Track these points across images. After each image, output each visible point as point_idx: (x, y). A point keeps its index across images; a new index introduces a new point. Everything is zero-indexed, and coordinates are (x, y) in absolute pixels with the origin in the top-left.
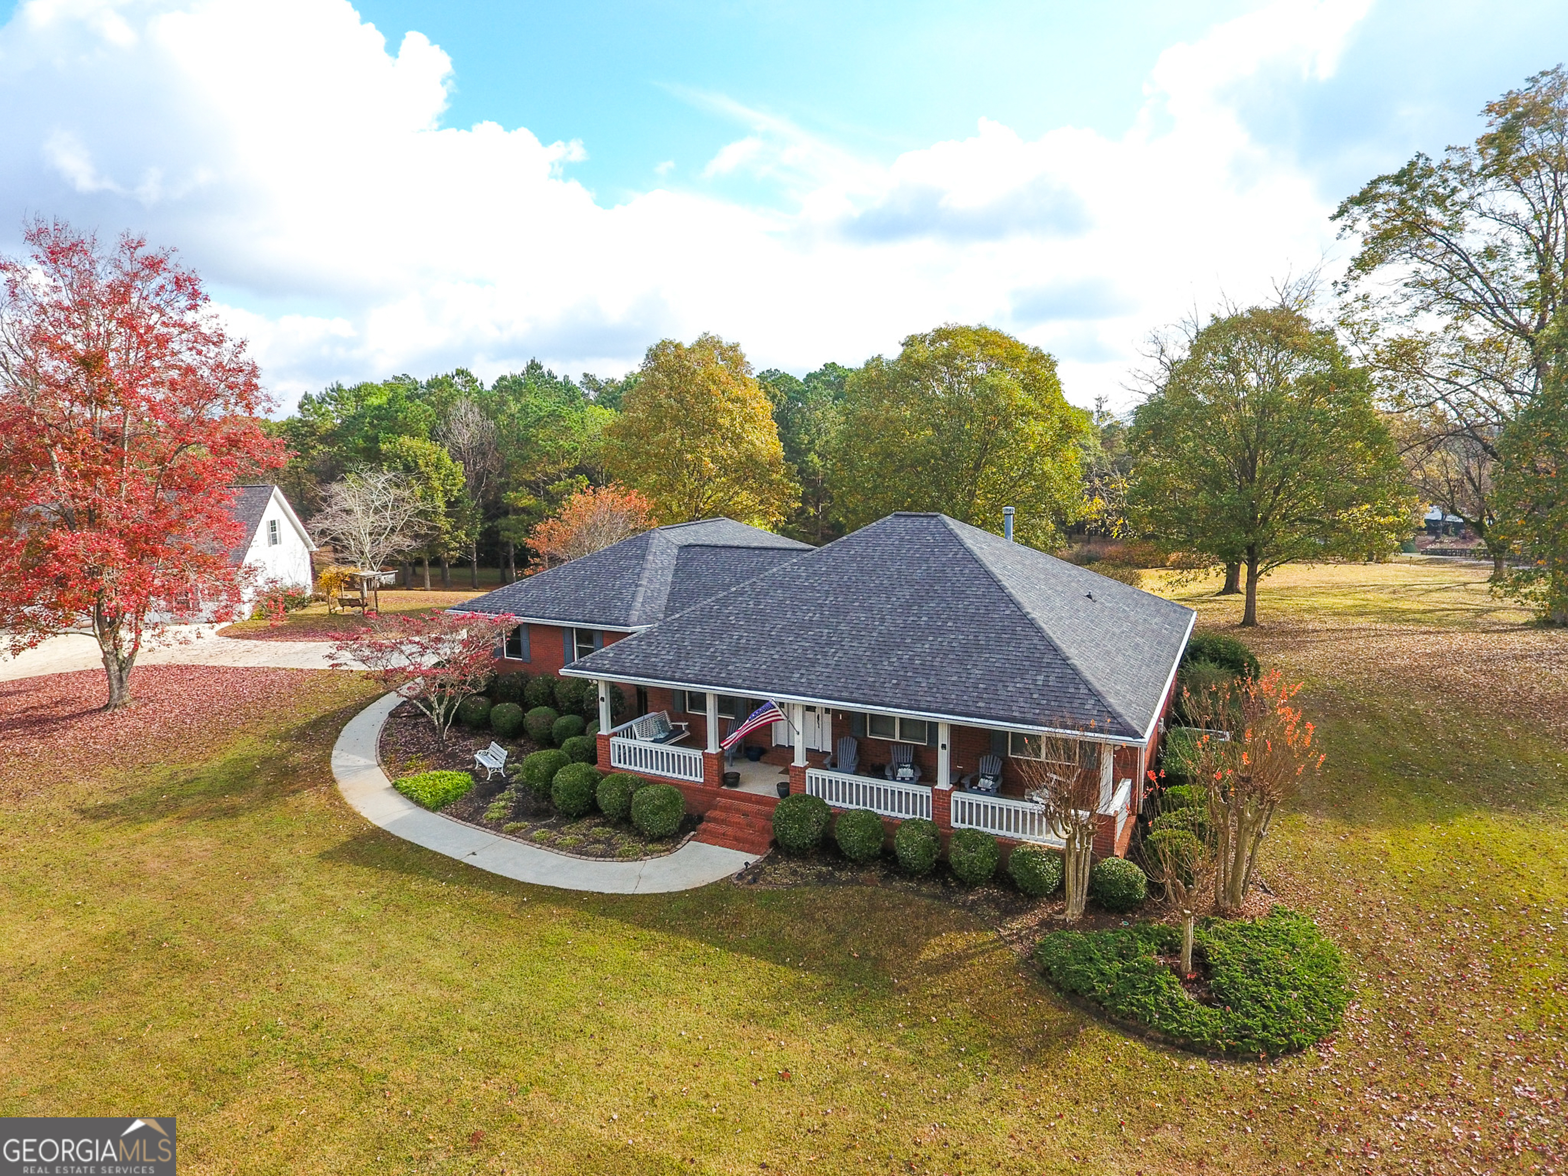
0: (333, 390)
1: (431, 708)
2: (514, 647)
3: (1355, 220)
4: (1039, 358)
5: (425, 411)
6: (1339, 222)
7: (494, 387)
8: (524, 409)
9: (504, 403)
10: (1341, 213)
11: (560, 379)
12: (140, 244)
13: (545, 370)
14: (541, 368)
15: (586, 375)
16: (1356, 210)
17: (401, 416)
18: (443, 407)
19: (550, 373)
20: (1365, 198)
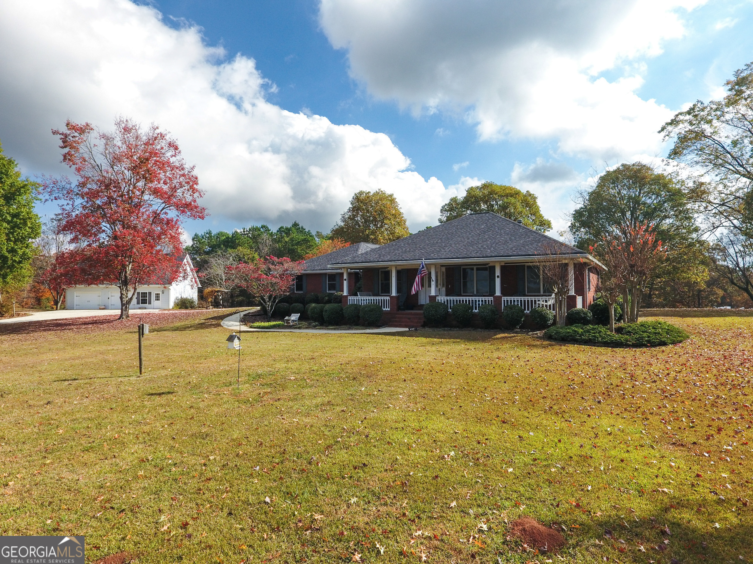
0: (207, 233)
1: (265, 303)
2: (299, 287)
3: (670, 132)
4: (529, 194)
5: (248, 241)
6: (663, 134)
7: (278, 231)
8: (292, 240)
9: (282, 237)
10: (663, 129)
11: (307, 230)
12: (157, 128)
13: (300, 226)
14: (298, 225)
15: (318, 232)
16: (670, 128)
17: (237, 241)
18: (255, 238)
19: (302, 227)
20: (674, 122)
